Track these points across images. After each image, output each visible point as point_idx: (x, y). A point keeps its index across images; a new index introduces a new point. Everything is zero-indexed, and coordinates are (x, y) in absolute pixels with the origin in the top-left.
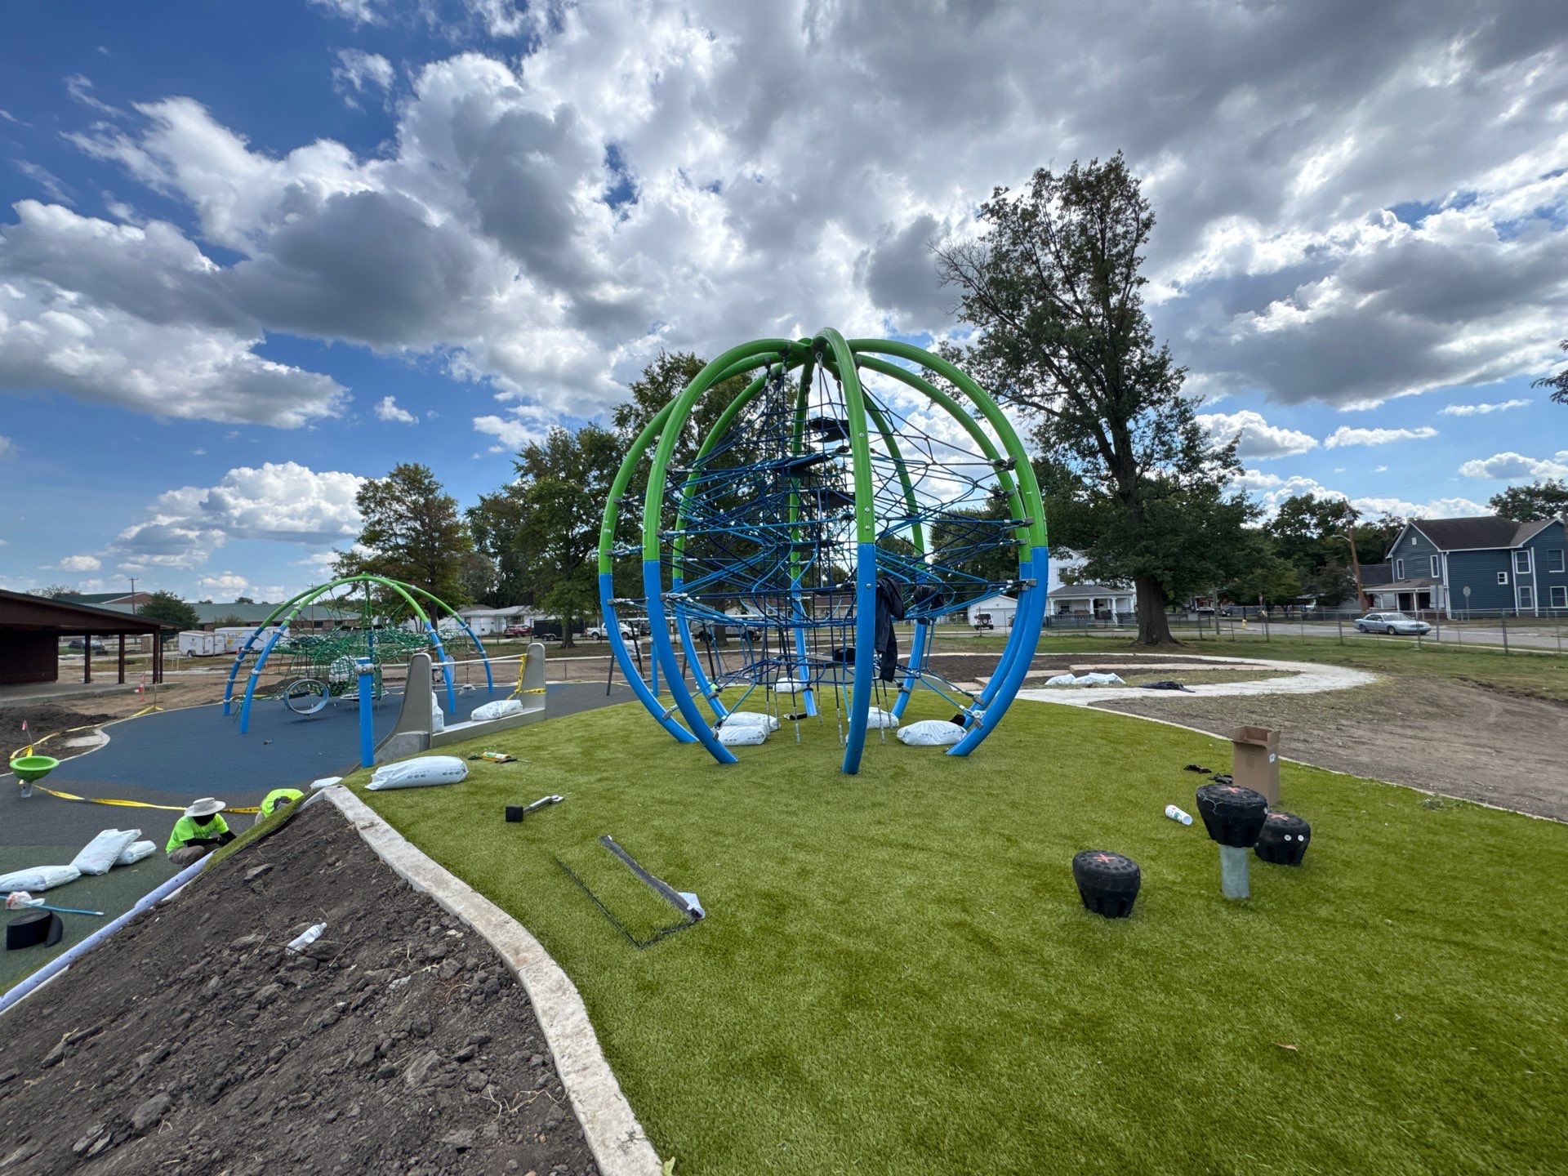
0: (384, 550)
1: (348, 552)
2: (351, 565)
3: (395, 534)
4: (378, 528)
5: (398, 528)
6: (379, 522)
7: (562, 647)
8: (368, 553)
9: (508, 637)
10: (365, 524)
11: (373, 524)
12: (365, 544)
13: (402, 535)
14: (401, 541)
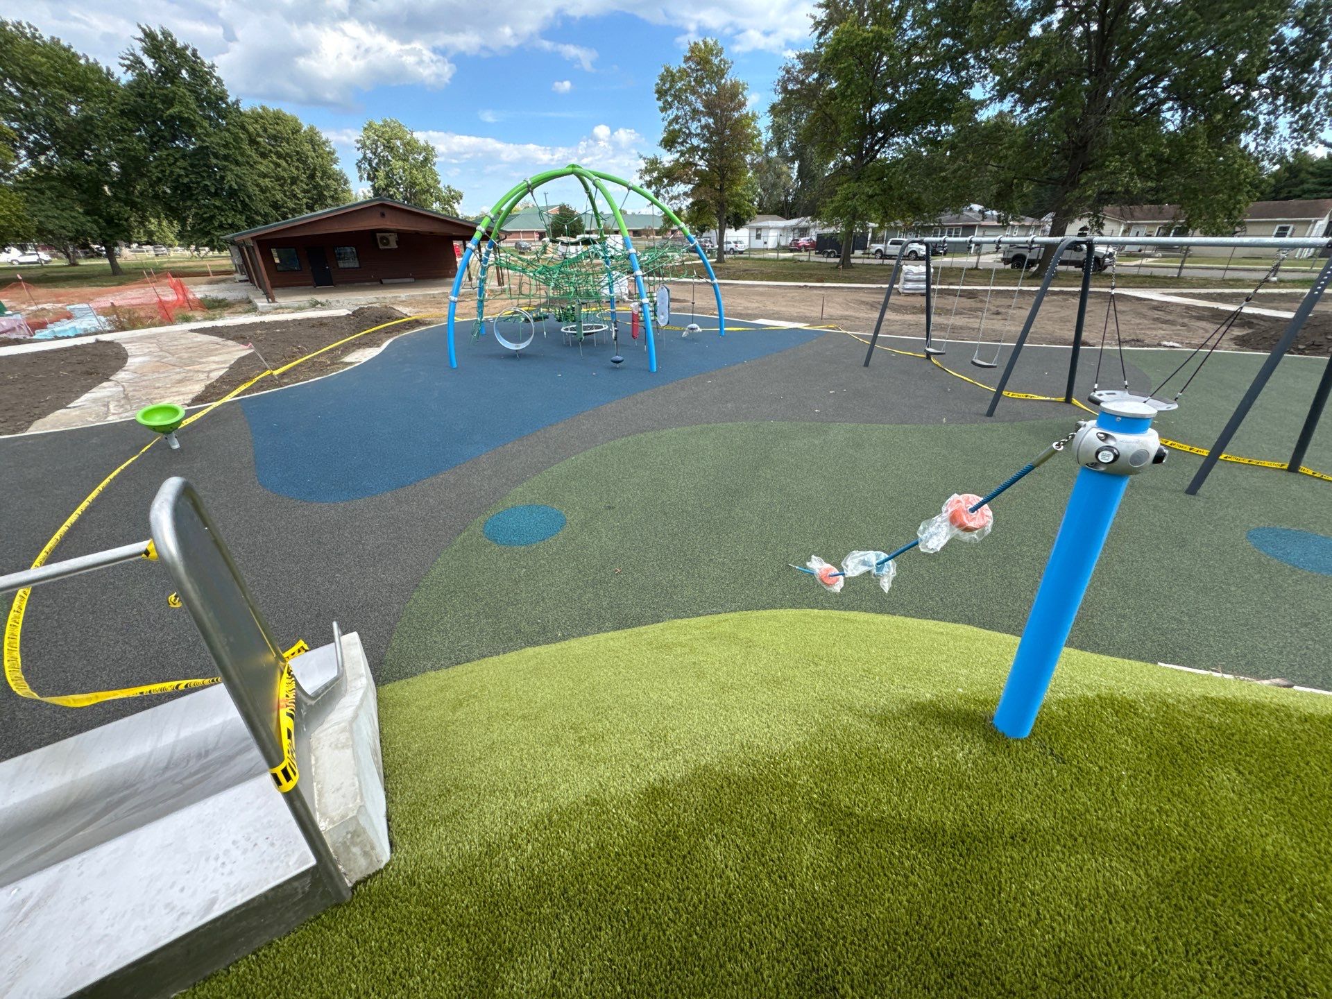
0: (683, 154)
1: (652, 157)
2: (653, 170)
3: (690, 135)
4: (677, 127)
5: (694, 127)
6: (676, 119)
7: (837, 267)
8: (668, 159)
9: (792, 251)
10: (666, 123)
11: (670, 124)
12: (665, 147)
13: (697, 135)
14: (695, 142)
